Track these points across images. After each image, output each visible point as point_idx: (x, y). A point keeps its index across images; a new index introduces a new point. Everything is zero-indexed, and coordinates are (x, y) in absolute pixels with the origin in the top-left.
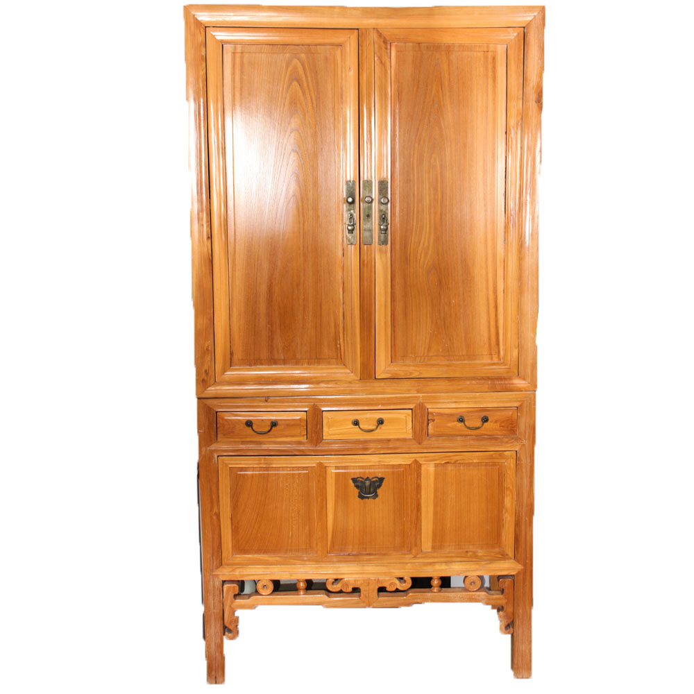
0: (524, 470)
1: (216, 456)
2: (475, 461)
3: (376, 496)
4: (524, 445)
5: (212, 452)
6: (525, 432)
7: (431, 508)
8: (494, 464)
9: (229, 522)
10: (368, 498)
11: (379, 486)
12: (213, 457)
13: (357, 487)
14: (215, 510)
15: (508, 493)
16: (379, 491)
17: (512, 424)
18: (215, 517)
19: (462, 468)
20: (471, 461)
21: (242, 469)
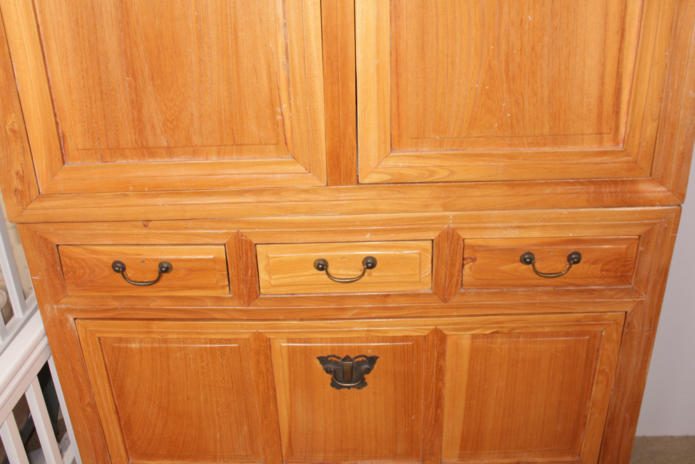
0: (635, 343)
1: (71, 319)
2: (547, 330)
3: (362, 383)
4: (642, 302)
5: (63, 312)
6: (648, 280)
7: (461, 402)
8: (582, 333)
9: (114, 417)
10: (349, 387)
11: (368, 371)
12: (67, 320)
13: (328, 371)
14: (87, 399)
15: (601, 378)
16: (368, 378)
17: (624, 266)
18: (89, 409)
19: (521, 339)
20: (539, 330)
21: (120, 340)
